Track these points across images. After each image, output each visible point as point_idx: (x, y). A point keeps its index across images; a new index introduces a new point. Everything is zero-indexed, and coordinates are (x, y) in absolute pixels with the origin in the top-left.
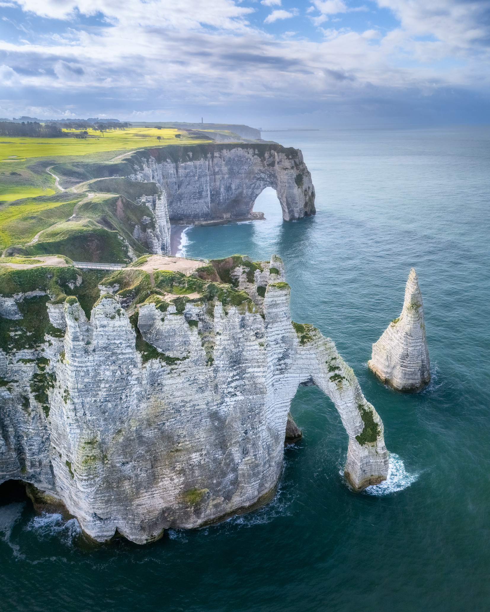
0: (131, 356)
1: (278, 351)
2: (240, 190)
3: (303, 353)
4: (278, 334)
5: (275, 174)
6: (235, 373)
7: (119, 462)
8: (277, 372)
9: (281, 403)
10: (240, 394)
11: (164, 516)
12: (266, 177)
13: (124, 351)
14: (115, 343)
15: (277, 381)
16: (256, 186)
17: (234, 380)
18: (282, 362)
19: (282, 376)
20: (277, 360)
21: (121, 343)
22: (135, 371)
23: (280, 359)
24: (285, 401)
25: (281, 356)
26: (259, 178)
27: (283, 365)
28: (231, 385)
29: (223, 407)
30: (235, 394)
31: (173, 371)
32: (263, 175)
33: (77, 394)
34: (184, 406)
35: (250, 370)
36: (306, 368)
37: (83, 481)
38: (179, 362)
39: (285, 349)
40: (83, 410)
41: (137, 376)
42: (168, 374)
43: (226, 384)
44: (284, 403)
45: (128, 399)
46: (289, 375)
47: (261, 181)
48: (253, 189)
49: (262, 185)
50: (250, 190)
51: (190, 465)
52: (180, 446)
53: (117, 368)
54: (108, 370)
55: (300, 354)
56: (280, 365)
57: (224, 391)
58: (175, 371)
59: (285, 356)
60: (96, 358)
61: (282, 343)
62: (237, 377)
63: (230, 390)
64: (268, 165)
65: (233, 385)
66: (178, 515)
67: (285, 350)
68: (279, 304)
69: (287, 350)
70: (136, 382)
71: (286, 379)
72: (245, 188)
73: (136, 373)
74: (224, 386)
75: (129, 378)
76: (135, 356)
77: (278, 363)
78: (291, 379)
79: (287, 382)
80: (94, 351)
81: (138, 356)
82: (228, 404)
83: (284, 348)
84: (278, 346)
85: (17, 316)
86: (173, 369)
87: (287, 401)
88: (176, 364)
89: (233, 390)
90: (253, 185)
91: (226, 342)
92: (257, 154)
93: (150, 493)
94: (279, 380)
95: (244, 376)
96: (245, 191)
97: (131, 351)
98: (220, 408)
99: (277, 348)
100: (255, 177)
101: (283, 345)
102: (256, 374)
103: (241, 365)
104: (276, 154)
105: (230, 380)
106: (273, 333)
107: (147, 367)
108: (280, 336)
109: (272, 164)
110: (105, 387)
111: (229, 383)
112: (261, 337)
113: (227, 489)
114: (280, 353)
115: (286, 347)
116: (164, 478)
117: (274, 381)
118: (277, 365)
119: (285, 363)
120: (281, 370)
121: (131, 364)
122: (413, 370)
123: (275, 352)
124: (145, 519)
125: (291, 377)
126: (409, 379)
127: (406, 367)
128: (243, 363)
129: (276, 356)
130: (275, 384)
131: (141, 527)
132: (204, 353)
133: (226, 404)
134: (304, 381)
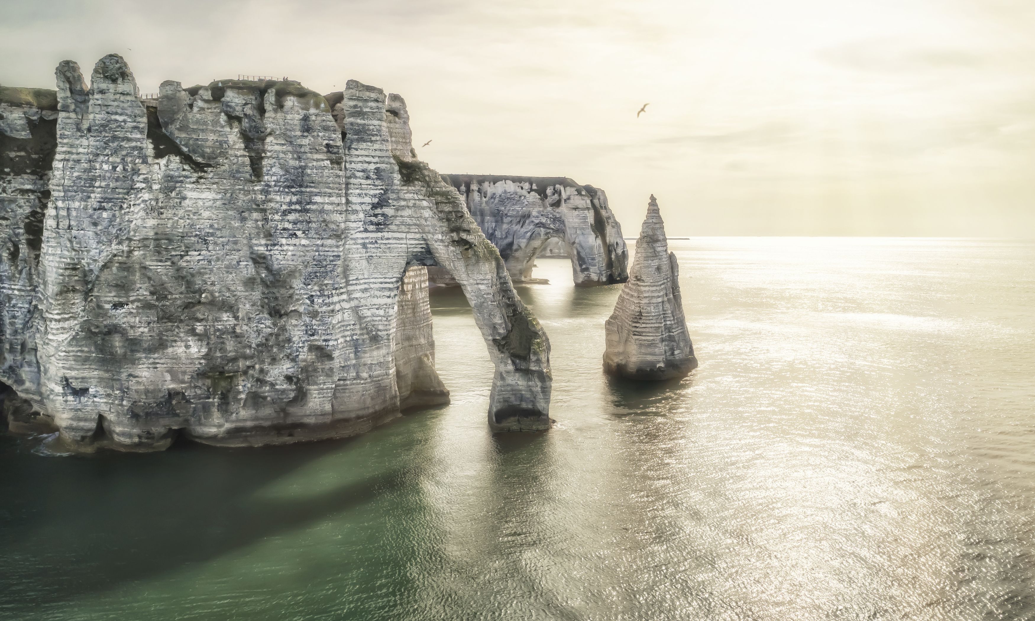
0: (139, 144)
1: (372, 192)
2: (509, 240)
3: (408, 196)
4: (369, 163)
5: (560, 217)
6: (294, 199)
7: (109, 302)
8: (372, 228)
9: (381, 283)
10: (302, 236)
11: (172, 404)
12: (549, 222)
13: (129, 135)
14: (116, 121)
15: (371, 243)
17: (292, 210)
18: (379, 211)
19: (379, 235)
20: (370, 206)
21: (124, 121)
22: (144, 169)
23: (374, 206)
24: (387, 280)
25: (376, 200)
27: (380, 217)
28: (288, 218)
29: (277, 252)
30: (295, 234)
31: (200, 180)
32: (544, 220)
33: (62, 194)
34: (212, 235)
35: (318, 199)
36: (415, 225)
37: (53, 323)
38: (210, 169)
39: (382, 189)
40: (68, 220)
41: (145, 176)
42: (193, 183)
43: (280, 214)
44: (386, 283)
45: (132, 209)
46: (390, 235)
47: (542, 229)
48: (530, 239)
49: (542, 233)
51: (218, 330)
53: (119, 160)
54: (107, 162)
55: (405, 200)
56: (376, 215)
57: (277, 225)
58: (202, 180)
59: (382, 203)
60: (91, 143)
61: (377, 179)
62: (298, 207)
63: (287, 225)
64: (552, 205)
65: (292, 217)
66: (194, 408)
67: (382, 192)
68: (366, 113)
69: (386, 191)
70: (144, 185)
71: (387, 242)
72: (517, 238)
73: (145, 172)
74: (277, 217)
75: (135, 178)
76: (145, 146)
77: (372, 212)
78: (394, 241)
79: (389, 246)
80: (89, 130)
81: (149, 147)
82: (285, 248)
83: (379, 187)
84: (369, 182)
85: (23, 133)
86: (201, 178)
87: (391, 280)
88: (205, 172)
89: (290, 226)
91: (280, 148)
92: (535, 190)
93: (151, 361)
94: (376, 242)
95: (308, 207)
96: (516, 242)
97: (139, 136)
98: (272, 253)
99: (369, 187)
100: (533, 222)
101: (378, 182)
102: (327, 207)
103: (303, 189)
104: (562, 189)
105: (284, 207)
106: (360, 159)
107: (161, 164)
108: (372, 167)
109: (557, 204)
110: (100, 187)
111: (285, 213)
112: (335, 153)
113: (277, 387)
114: (375, 196)
115: (383, 187)
116: (175, 341)
117: (367, 241)
118: (371, 216)
119: (383, 215)
120: (378, 224)
121: (139, 157)
122: (652, 338)
123: (367, 192)
124: (140, 401)
125: (395, 238)
126: (646, 354)
127: (640, 334)
128: (307, 187)
129: (368, 200)
130: (369, 246)
131: (132, 412)
132: (247, 161)
133: (280, 248)
134: (415, 250)
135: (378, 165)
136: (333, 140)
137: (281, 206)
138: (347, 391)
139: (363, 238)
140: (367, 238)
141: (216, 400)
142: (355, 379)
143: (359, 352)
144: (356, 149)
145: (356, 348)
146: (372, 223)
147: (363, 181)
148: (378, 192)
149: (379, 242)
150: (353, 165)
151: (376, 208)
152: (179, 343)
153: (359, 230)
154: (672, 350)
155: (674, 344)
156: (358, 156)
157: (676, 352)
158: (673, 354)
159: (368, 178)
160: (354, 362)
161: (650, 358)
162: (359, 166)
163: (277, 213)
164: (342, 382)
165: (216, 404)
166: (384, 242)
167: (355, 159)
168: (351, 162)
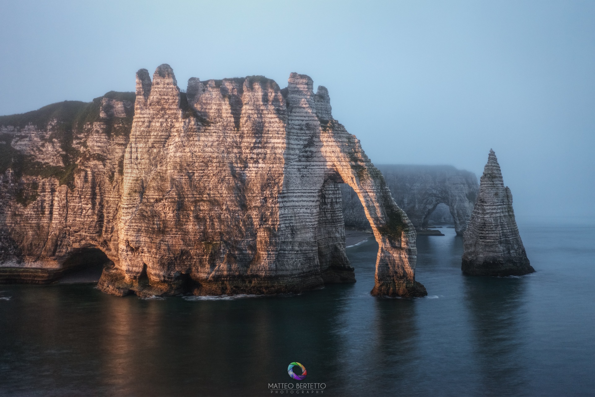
0: (175, 111)
1: (304, 138)
2: (412, 205)
3: (325, 139)
4: (303, 120)
6: (258, 140)
8: (303, 159)
9: (309, 193)
10: (262, 162)
11: (183, 258)
12: (438, 193)
13: (170, 107)
14: (164, 99)
15: (303, 168)
16: (428, 201)
17: (256, 147)
18: (307, 149)
19: (308, 163)
20: (303, 146)
21: (168, 99)
22: (176, 125)
23: (305, 146)
24: (313, 191)
25: (306, 143)
26: (431, 194)
27: (308, 153)
28: (254, 151)
29: (247, 172)
30: (258, 161)
31: (206, 131)
33: (134, 140)
34: (211, 161)
35: (271, 140)
36: (329, 156)
38: (212, 124)
39: (310, 136)
40: (136, 154)
41: (177, 129)
42: (203, 132)
43: (249, 149)
44: (311, 193)
45: (169, 147)
46: (314, 163)
47: (434, 197)
48: (426, 204)
49: (434, 200)
50: (422, 205)
51: (212, 216)
52: (205, 197)
53: (164, 120)
54: (158, 122)
55: (323, 142)
56: (306, 152)
57: (247, 156)
59: (309, 144)
60: (151, 112)
61: (307, 130)
62: (260, 145)
63: (253, 156)
65: (255, 151)
69: (312, 137)
70: (176, 134)
71: (313, 167)
72: (417, 203)
74: (247, 151)
75: (172, 130)
76: (178, 112)
77: (303, 150)
78: (317, 167)
79: (314, 170)
80: (150, 105)
81: (180, 113)
82: (252, 169)
83: (308, 135)
84: (303, 132)
86: (207, 129)
87: (315, 191)
88: (210, 126)
89: (255, 156)
90: (425, 201)
91: (250, 112)
94: (306, 168)
95: (265, 145)
96: (417, 206)
97: (175, 107)
98: (244, 172)
99: (302, 135)
101: (307, 132)
102: (276, 145)
103: (263, 135)
105: (252, 145)
106: (297, 118)
107: (186, 122)
108: (304, 123)
110: (153, 135)
111: (252, 149)
112: (282, 114)
113: (244, 252)
114: (305, 140)
115: (311, 135)
116: (187, 222)
117: (300, 167)
118: (303, 152)
119: (311, 151)
120: (307, 157)
121: (175, 118)
122: (493, 241)
123: (301, 138)
124: (166, 256)
125: (317, 165)
126: (489, 252)
127: (485, 238)
128: (265, 133)
129: (302, 142)
130: (302, 170)
131: (161, 262)
132: (233, 120)
133: (249, 170)
134: (330, 172)
135: (308, 122)
136: (281, 107)
137: (250, 144)
138: (286, 257)
139: (298, 165)
140: (301, 165)
141: (207, 257)
142: (290, 250)
143: (294, 234)
144: (295, 113)
145: (292, 231)
146: (304, 156)
147: (299, 131)
148: (307, 138)
149: (308, 167)
150: (293, 122)
151: (306, 147)
152: (189, 223)
153: (295, 160)
154: (509, 250)
155: (510, 246)
156: (296, 116)
157: (512, 252)
158: (509, 253)
159: (301, 129)
160: (290, 240)
161: (491, 254)
162: (297, 122)
163: (248, 149)
164: (282, 252)
165: (207, 260)
166: (311, 168)
167: (294, 118)
168: (292, 120)
